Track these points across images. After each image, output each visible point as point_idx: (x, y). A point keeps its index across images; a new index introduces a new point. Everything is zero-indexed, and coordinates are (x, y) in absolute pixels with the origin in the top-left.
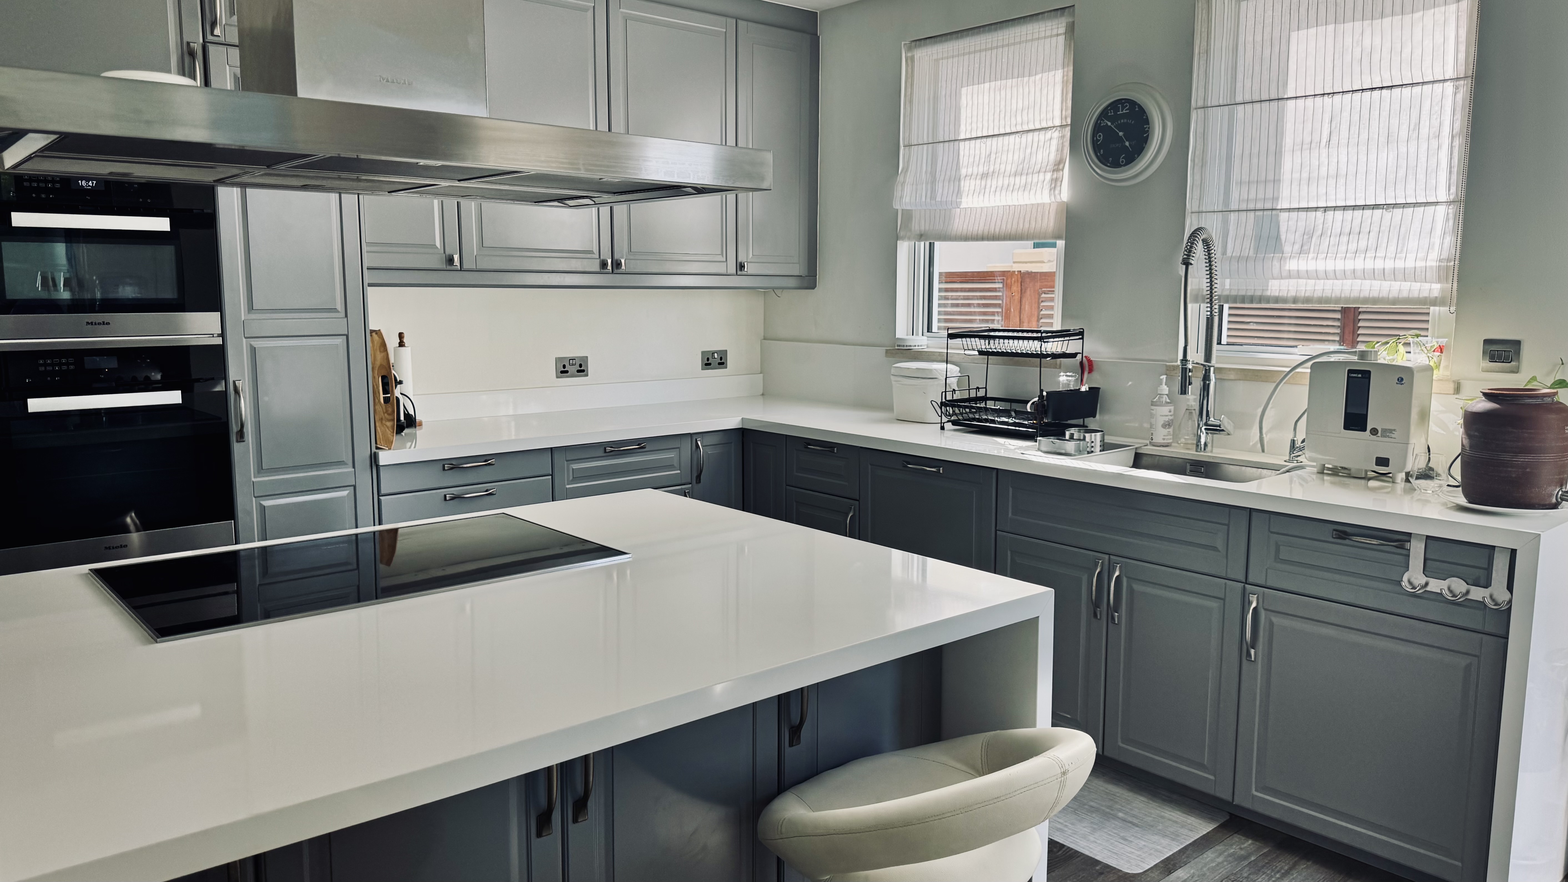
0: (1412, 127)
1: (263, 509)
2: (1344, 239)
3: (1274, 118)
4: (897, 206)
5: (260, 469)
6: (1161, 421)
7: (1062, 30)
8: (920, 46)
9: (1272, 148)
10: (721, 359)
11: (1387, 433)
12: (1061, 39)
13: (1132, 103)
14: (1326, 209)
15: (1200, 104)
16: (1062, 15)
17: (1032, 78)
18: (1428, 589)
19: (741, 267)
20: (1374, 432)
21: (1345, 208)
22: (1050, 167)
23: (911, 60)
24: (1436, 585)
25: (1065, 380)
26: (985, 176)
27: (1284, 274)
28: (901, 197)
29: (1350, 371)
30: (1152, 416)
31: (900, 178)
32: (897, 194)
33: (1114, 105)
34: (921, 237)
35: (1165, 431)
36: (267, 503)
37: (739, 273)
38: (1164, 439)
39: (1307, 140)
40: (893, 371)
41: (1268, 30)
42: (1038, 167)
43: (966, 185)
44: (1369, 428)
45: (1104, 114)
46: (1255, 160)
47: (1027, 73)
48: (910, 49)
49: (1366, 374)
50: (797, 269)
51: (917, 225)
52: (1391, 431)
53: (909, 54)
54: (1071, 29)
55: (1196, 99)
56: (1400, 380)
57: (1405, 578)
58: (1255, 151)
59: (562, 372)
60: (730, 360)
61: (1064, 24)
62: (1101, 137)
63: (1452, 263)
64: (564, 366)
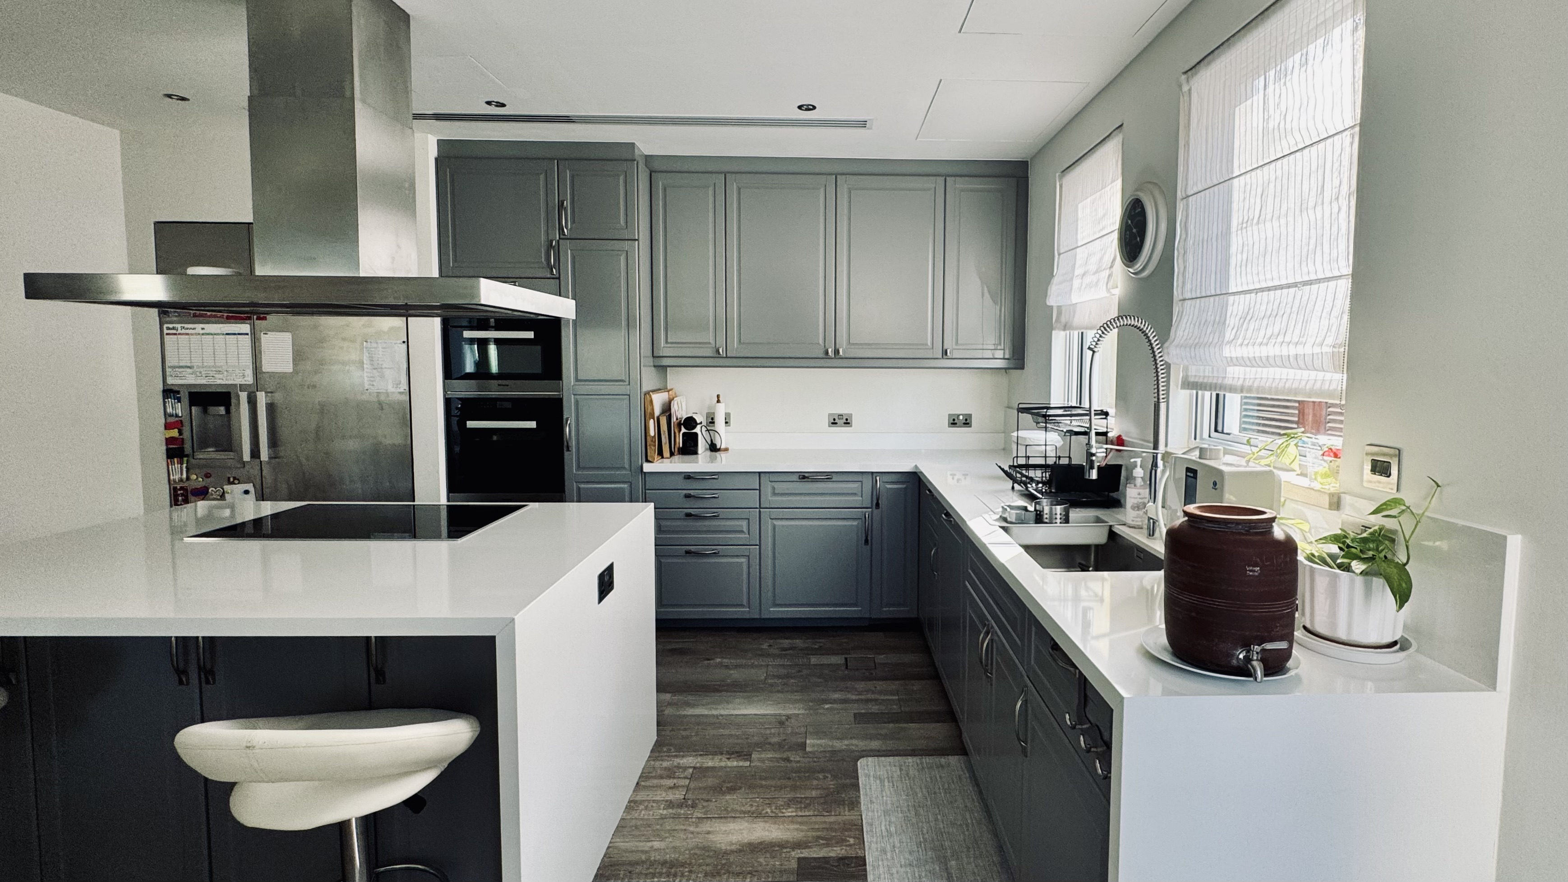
0: (1319, 193)
1: (579, 489)
3: (1226, 199)
4: (1048, 303)
5: (579, 467)
6: (1130, 502)
7: (1120, 145)
8: (1065, 175)
10: (966, 420)
12: (1120, 153)
13: (1140, 202)
15: (1184, 194)
16: (1120, 132)
17: (1106, 190)
19: (945, 352)
22: (1110, 264)
23: (1061, 188)
26: (1083, 275)
28: (1051, 296)
29: (1187, 470)
31: (1053, 281)
32: (1049, 293)
33: (1134, 205)
34: (1065, 327)
35: (1134, 513)
36: (582, 486)
37: (945, 357)
38: (1133, 521)
42: (1104, 266)
43: (1075, 283)
45: (1129, 214)
47: (1104, 185)
48: (1060, 179)
49: (1195, 475)
50: (1004, 354)
51: (1064, 318)
53: (1060, 184)
54: (1123, 142)
55: (1180, 190)
56: (1215, 484)
59: (833, 423)
60: (974, 421)
61: (1121, 139)
62: (1128, 235)
63: (1342, 350)
64: (834, 420)
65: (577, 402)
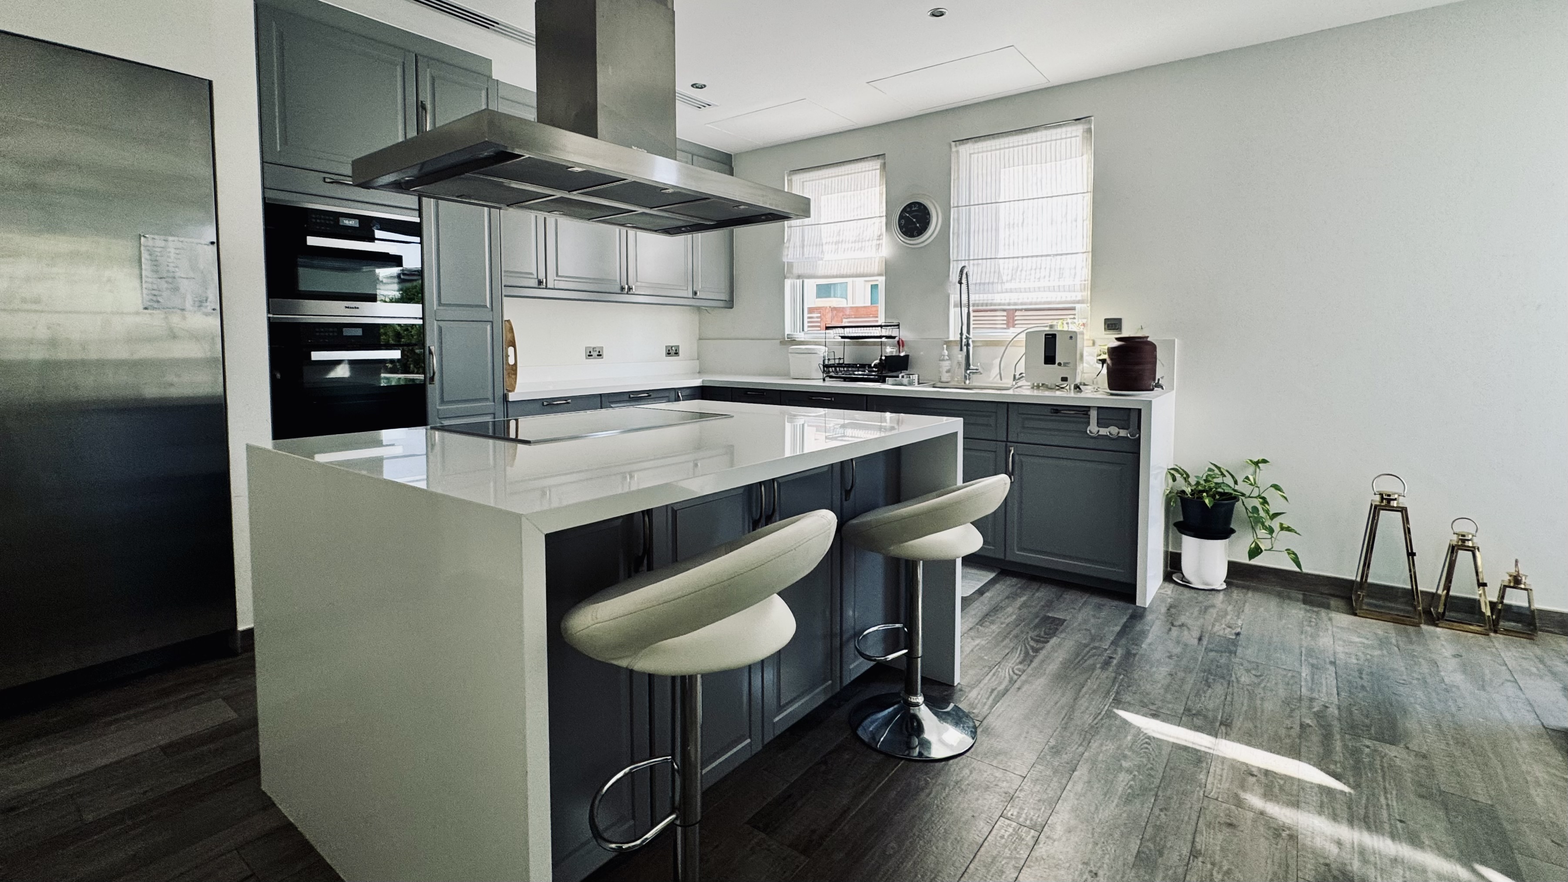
2: (1033, 272)
3: (994, 211)
4: (785, 260)
6: (945, 369)
7: (878, 167)
8: (796, 174)
9: (994, 227)
10: (676, 350)
11: (1066, 364)
12: (878, 171)
13: (920, 204)
14: (1023, 257)
15: (956, 205)
16: (878, 159)
17: (862, 191)
18: (1100, 433)
19: (695, 293)
20: (1060, 364)
21: (1032, 257)
22: (876, 237)
23: (790, 181)
24: (1104, 431)
25: (890, 351)
26: (837, 243)
27: (1004, 290)
28: (788, 255)
29: (1046, 335)
30: (940, 367)
31: (786, 245)
32: (785, 253)
33: (910, 205)
34: (799, 277)
35: (948, 374)
37: (693, 297)
38: (947, 379)
39: (1012, 223)
40: (790, 351)
41: (989, 168)
42: (867, 239)
43: (826, 248)
44: (1057, 362)
45: (904, 210)
46: (985, 233)
47: (859, 189)
48: (789, 175)
49: (1054, 336)
50: (724, 296)
51: (796, 271)
52: (1068, 363)
53: (789, 178)
54: (884, 166)
55: (953, 202)
56: (1071, 337)
57: (1088, 429)
58: (985, 228)
59: (589, 356)
60: (681, 351)
61: (879, 164)
62: (903, 222)
64: (589, 353)
65: (440, 329)
